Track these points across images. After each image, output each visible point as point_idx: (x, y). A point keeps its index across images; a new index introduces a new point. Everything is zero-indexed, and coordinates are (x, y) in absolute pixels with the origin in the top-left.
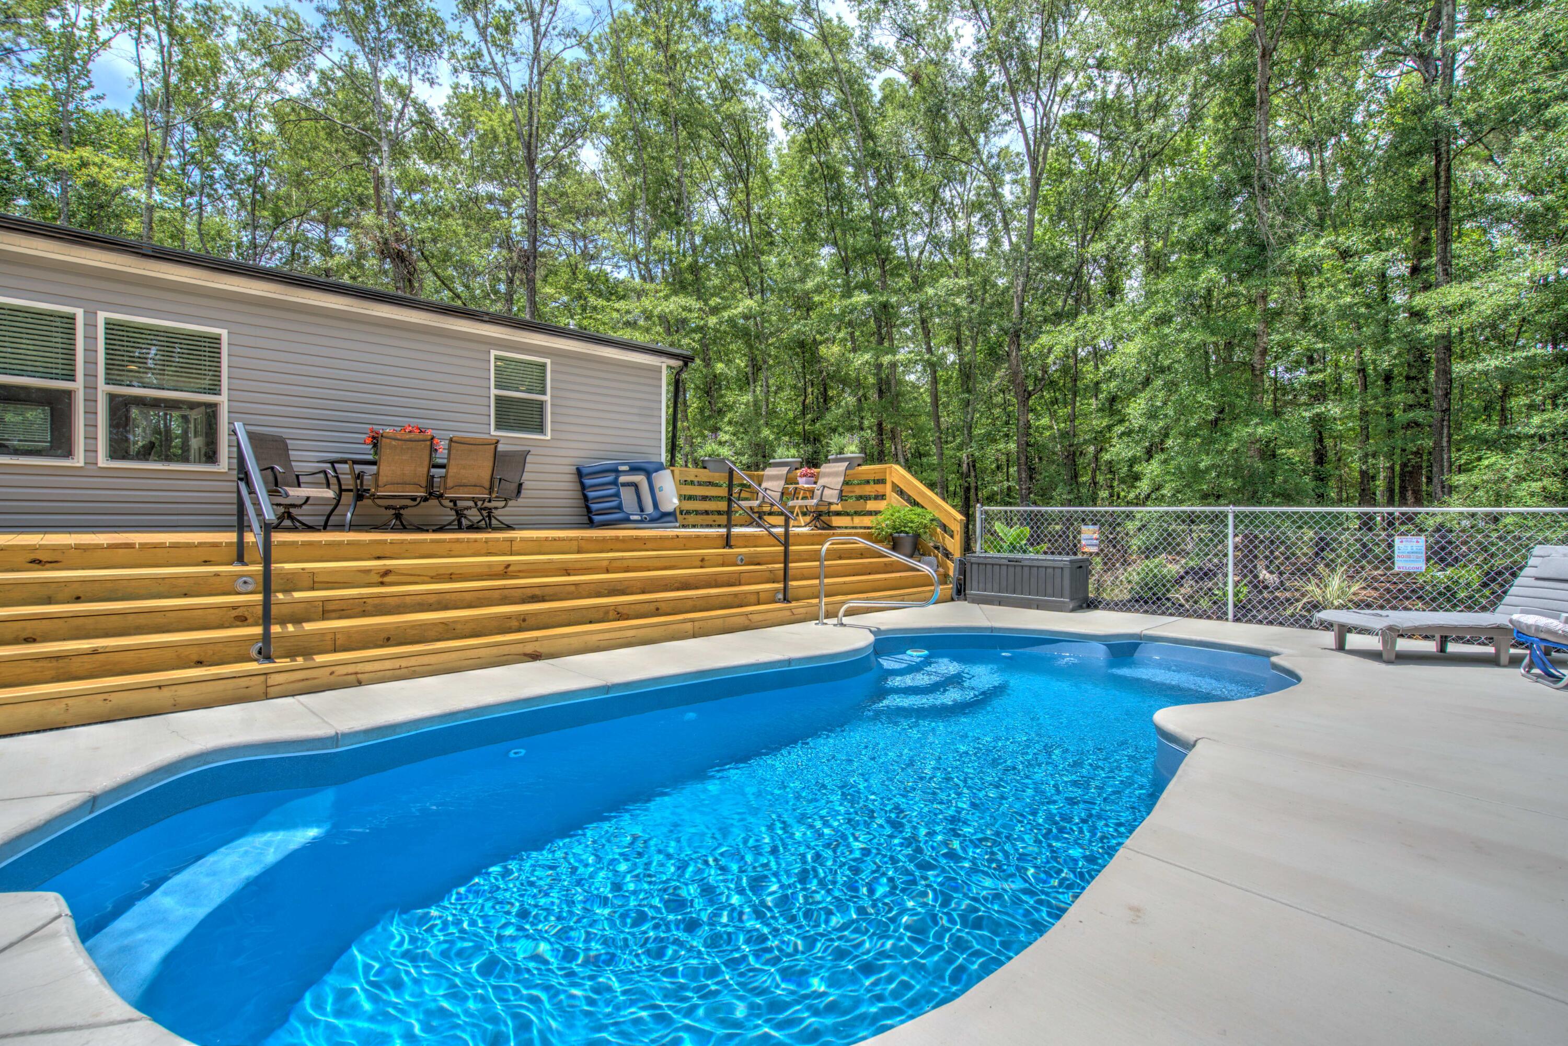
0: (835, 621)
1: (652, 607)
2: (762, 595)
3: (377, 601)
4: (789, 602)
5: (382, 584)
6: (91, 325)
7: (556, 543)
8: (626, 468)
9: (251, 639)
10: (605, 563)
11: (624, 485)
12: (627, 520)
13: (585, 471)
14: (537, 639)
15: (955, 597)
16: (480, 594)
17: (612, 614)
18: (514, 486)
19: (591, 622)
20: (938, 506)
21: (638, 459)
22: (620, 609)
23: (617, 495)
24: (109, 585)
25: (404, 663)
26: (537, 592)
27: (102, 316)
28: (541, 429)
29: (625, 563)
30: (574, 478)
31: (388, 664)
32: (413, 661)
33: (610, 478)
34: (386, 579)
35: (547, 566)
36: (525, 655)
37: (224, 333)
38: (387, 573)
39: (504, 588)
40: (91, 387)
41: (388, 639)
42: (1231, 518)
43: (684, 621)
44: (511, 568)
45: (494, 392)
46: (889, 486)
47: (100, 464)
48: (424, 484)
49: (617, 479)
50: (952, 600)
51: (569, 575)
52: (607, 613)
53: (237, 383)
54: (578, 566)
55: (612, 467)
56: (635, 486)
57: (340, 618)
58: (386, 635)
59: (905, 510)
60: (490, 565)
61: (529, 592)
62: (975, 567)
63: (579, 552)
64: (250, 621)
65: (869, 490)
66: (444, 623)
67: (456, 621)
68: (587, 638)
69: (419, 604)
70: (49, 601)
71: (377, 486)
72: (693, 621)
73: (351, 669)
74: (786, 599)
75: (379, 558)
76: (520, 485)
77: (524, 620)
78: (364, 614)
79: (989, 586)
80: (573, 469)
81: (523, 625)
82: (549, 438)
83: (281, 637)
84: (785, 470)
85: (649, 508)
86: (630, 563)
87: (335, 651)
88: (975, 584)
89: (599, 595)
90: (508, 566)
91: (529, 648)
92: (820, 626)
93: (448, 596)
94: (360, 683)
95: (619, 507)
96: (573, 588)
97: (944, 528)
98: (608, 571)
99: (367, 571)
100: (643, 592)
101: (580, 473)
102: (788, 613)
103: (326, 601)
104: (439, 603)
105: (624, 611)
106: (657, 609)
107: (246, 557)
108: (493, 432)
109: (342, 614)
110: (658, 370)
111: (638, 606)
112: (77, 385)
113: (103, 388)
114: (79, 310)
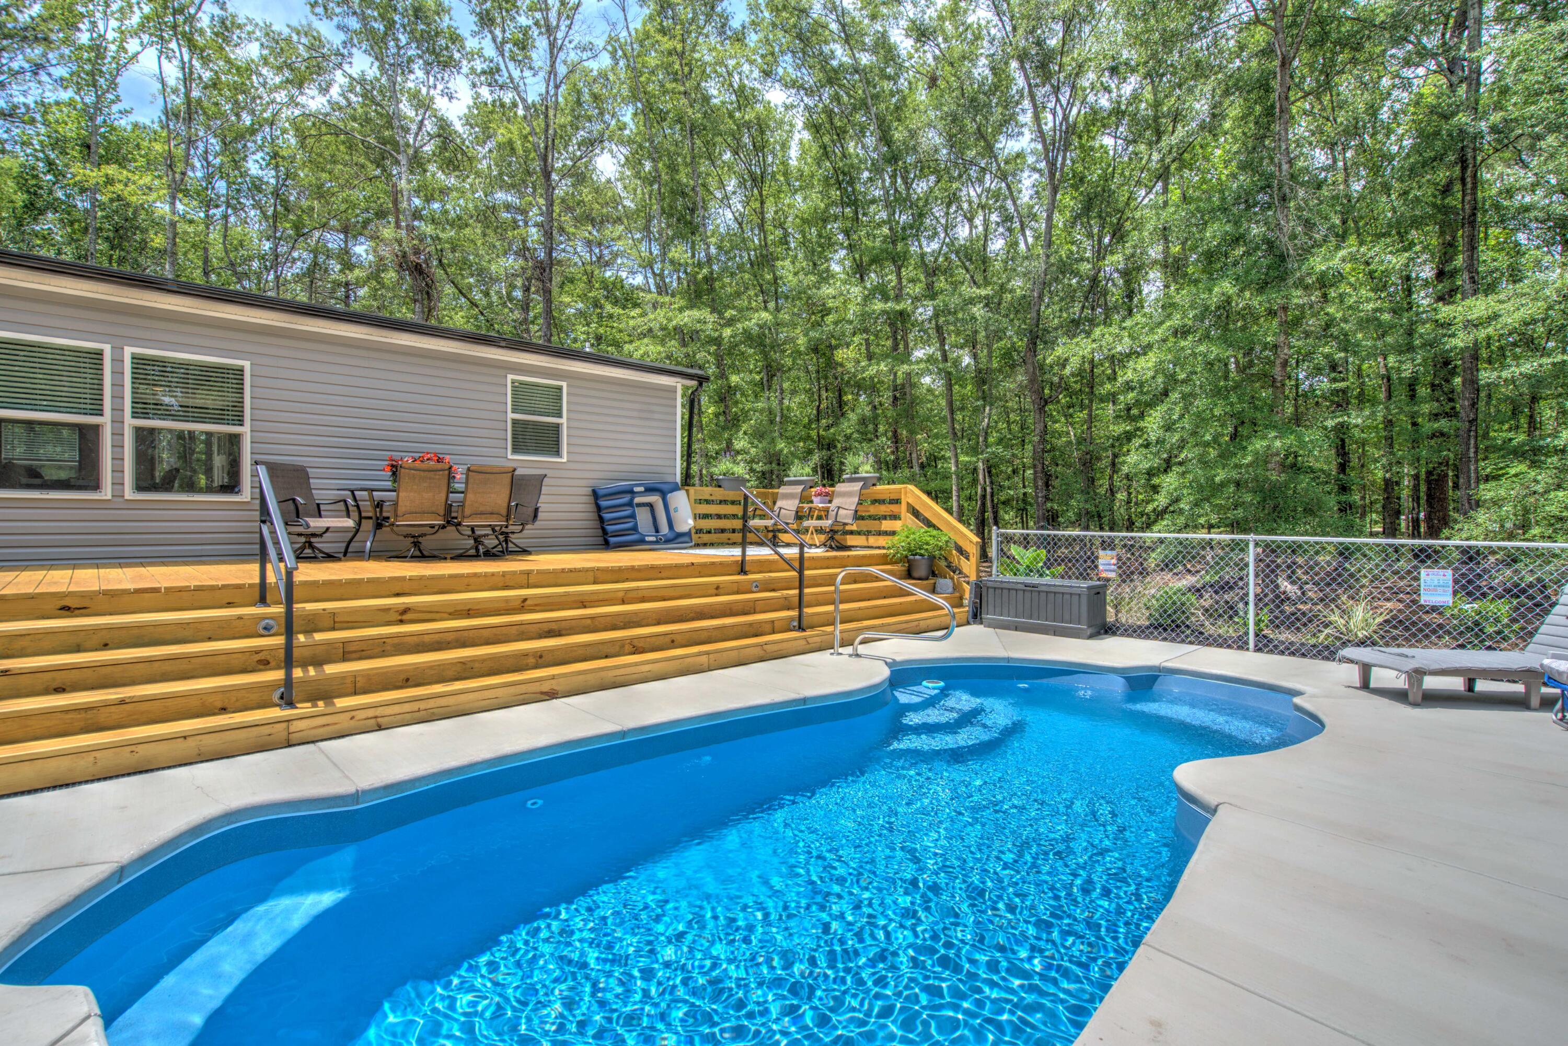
0: (849, 650)
1: (668, 638)
2: (777, 624)
3: (396, 641)
4: (804, 630)
5: (401, 622)
6: (118, 361)
7: (572, 574)
8: (642, 489)
9: (271, 686)
10: (621, 594)
11: (639, 505)
12: (642, 541)
13: (601, 492)
14: (553, 677)
15: (971, 620)
16: (498, 631)
17: (628, 648)
18: (530, 511)
19: (606, 657)
20: (954, 528)
21: (651, 481)
22: (636, 643)
23: (633, 516)
24: (136, 631)
25: (423, 705)
26: (554, 626)
27: (128, 351)
28: (558, 453)
29: (641, 594)
30: (592, 499)
31: (407, 707)
32: (431, 703)
33: (626, 499)
34: (404, 617)
35: (563, 599)
36: (542, 693)
37: (247, 365)
38: (406, 611)
39: (521, 624)
40: (118, 421)
41: (407, 680)
42: (1251, 546)
43: (700, 654)
44: (528, 602)
45: (511, 416)
46: (904, 506)
47: (127, 497)
48: (442, 513)
49: (632, 500)
50: (968, 623)
51: (585, 607)
52: (623, 646)
53: (260, 414)
54: (594, 597)
55: (628, 488)
56: (650, 505)
57: (360, 659)
58: (404, 676)
59: (920, 532)
60: (507, 600)
61: (546, 627)
62: (991, 591)
63: (595, 583)
64: (273, 664)
65: (883, 509)
66: (462, 663)
67: (474, 660)
68: (603, 674)
69: (438, 643)
70: (78, 649)
71: (396, 516)
72: (707, 653)
73: (371, 713)
74: (801, 628)
75: (398, 595)
76: (536, 510)
77: (541, 657)
79: (1005, 611)
80: (589, 491)
81: (540, 661)
82: (565, 460)
83: (303, 682)
84: (799, 489)
85: (665, 529)
86: (643, 593)
87: (355, 693)
88: (991, 608)
89: (614, 628)
90: (525, 600)
91: (546, 687)
92: (835, 657)
93: (466, 634)
94: (379, 727)
95: (635, 529)
96: (589, 621)
97: (960, 551)
98: (623, 602)
99: (386, 610)
100: (659, 624)
101: (595, 494)
102: (803, 642)
103: (345, 643)
104: (457, 640)
105: (640, 644)
106: (673, 641)
107: (269, 598)
108: (510, 457)
109: (362, 655)
110: (673, 390)
111: (653, 639)
112: (105, 419)
113: (130, 422)
114: (106, 346)
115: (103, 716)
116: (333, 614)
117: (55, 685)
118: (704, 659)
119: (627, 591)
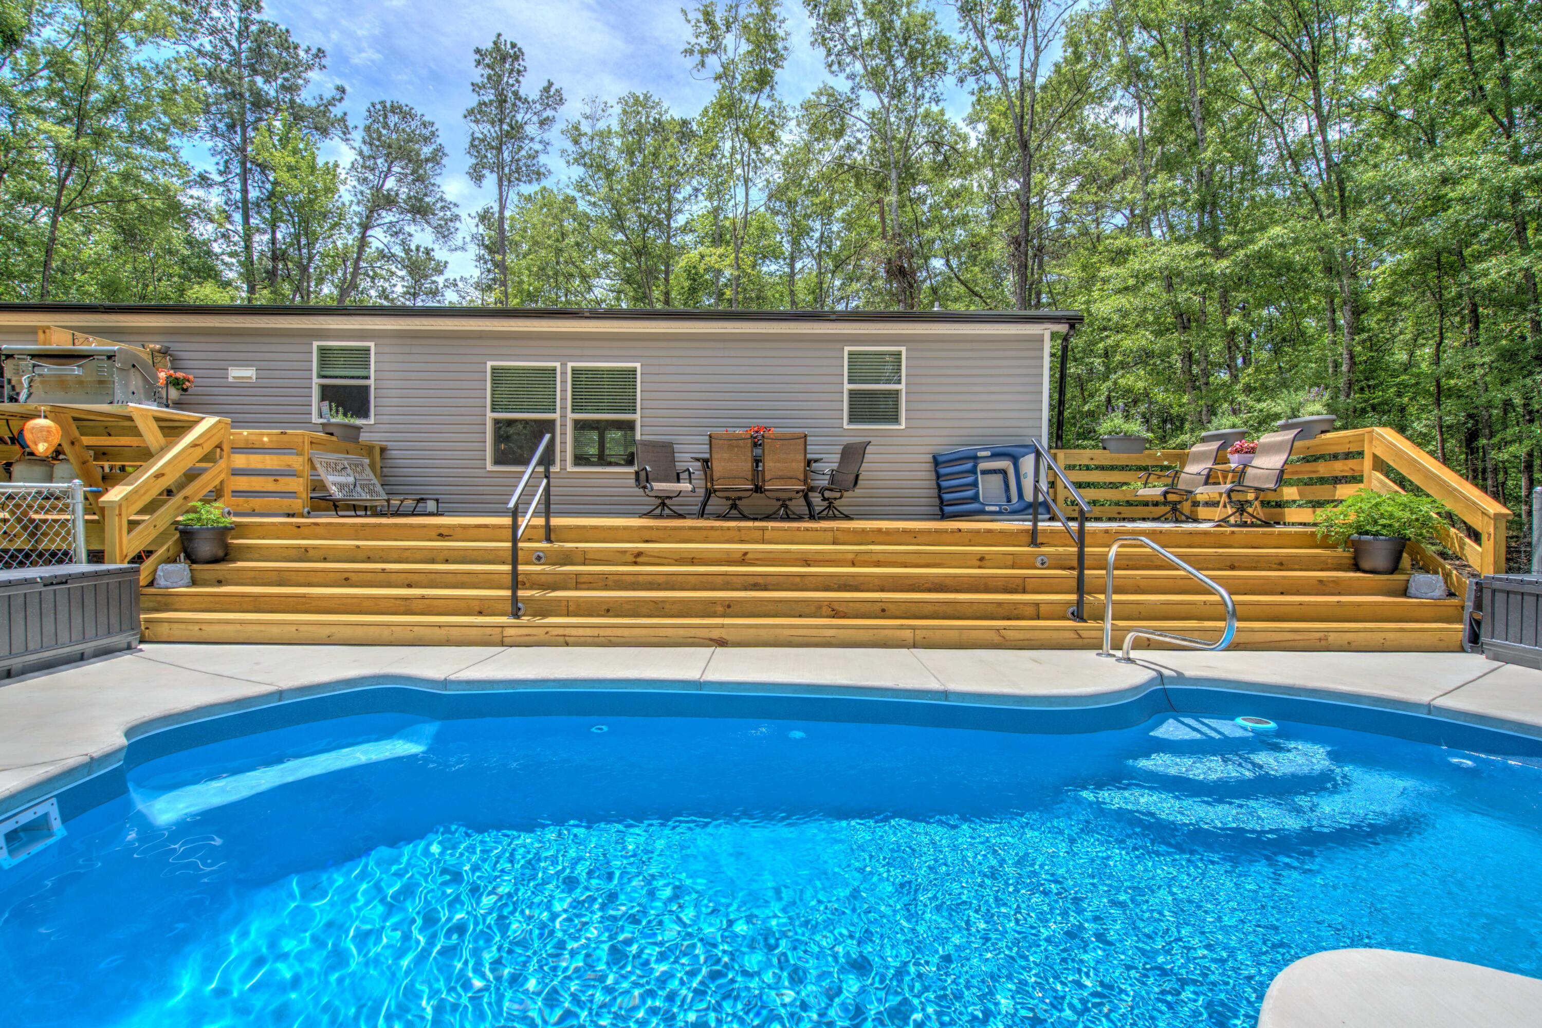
0: (1119, 654)
1: (877, 607)
2: (1043, 608)
3: (616, 578)
4: (1082, 619)
5: (636, 563)
6: (564, 373)
7: (809, 533)
8: (988, 453)
10: (851, 556)
11: (984, 472)
12: (983, 512)
13: (941, 459)
14: (723, 626)
15: (1468, 645)
16: (704, 579)
19: (800, 616)
20: (1450, 491)
21: (1001, 443)
22: (836, 606)
23: (975, 484)
24: (462, 553)
25: (602, 632)
26: (759, 580)
27: (570, 365)
28: (894, 421)
29: (875, 558)
30: (930, 466)
31: (589, 632)
32: (608, 632)
33: (969, 465)
34: (639, 560)
35: (785, 556)
36: (711, 640)
37: (638, 367)
38: (639, 554)
39: (725, 574)
40: (563, 416)
41: (608, 611)
43: (901, 627)
44: (749, 556)
45: (847, 387)
46: (1368, 462)
47: (569, 469)
48: (750, 478)
49: (975, 467)
50: (1462, 650)
51: (809, 566)
52: (820, 607)
53: (645, 405)
54: (820, 557)
55: (971, 454)
56: (1004, 472)
57: (588, 589)
58: (606, 607)
60: (728, 552)
61: (751, 580)
62: (1500, 597)
63: (834, 543)
64: (528, 585)
65: (1339, 468)
66: (655, 602)
67: (664, 601)
68: (778, 631)
69: (651, 583)
72: (914, 628)
73: (560, 631)
74: (1078, 616)
75: (647, 541)
76: (857, 476)
77: (729, 606)
78: (606, 588)
79: (1529, 632)
80: (929, 458)
81: (728, 611)
82: (903, 427)
84: (1214, 445)
85: (1015, 498)
86: (881, 557)
87: (568, 615)
88: (1500, 627)
89: (827, 589)
90: (745, 554)
91: (715, 634)
92: (1104, 659)
93: (674, 578)
94: (567, 644)
95: (975, 498)
96: (798, 579)
97: (1466, 529)
98: (853, 564)
99: (624, 552)
100: (882, 590)
101: (936, 461)
102: (1072, 635)
103: (578, 574)
104: (667, 583)
105: (841, 608)
106: (883, 610)
107: (553, 537)
108: (846, 426)
109: (590, 586)
110: (1040, 339)
111: (858, 605)
112: (556, 416)
113: (571, 416)
114: (557, 365)
115: (415, 605)
116: (585, 552)
117: (407, 582)
118: (908, 634)
119: (857, 553)
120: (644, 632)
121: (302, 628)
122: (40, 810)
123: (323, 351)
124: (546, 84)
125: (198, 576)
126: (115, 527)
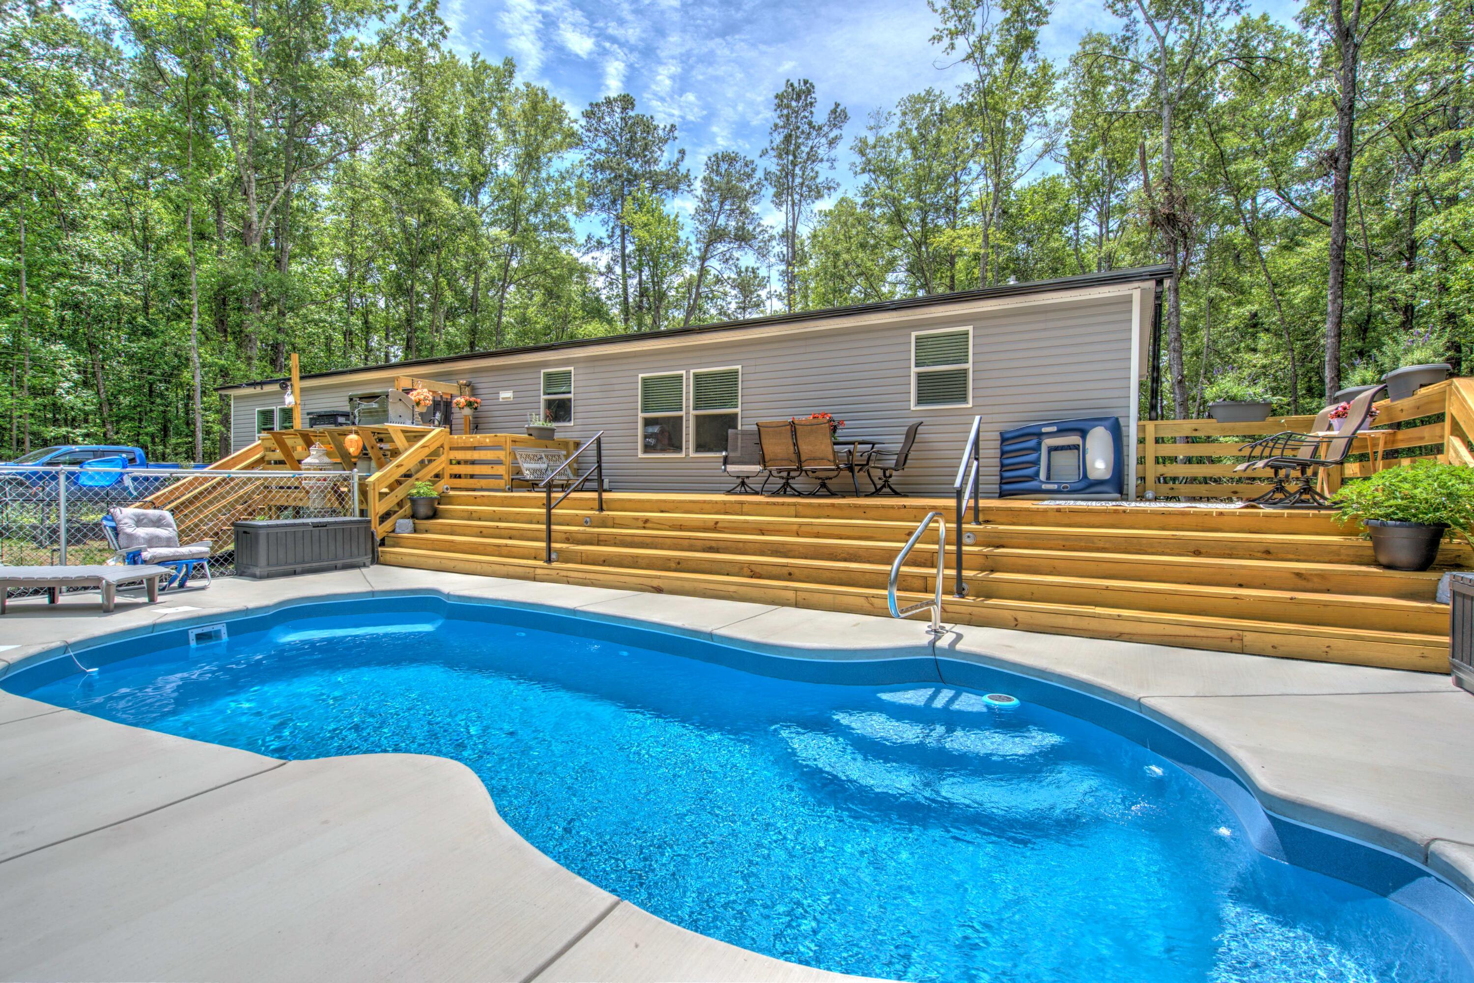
1: (785, 571)
2: (930, 582)
3: (621, 538)
4: (962, 595)
5: (644, 528)
6: (688, 379)
8: (1054, 429)
10: (795, 527)
11: (1048, 449)
12: (1040, 490)
13: (1008, 436)
14: (659, 577)
16: (676, 541)
17: (746, 571)
19: (725, 574)
21: (1069, 418)
22: (753, 567)
23: (1037, 462)
26: (713, 544)
27: (692, 371)
28: (959, 401)
29: (816, 529)
30: (997, 444)
31: (580, 575)
32: (591, 576)
33: (1034, 442)
34: (647, 525)
35: (746, 525)
36: (652, 587)
37: (740, 367)
38: (646, 521)
40: (687, 413)
41: (604, 561)
43: (786, 589)
44: (719, 525)
45: (914, 370)
49: (1040, 443)
51: (763, 534)
52: (742, 568)
53: (743, 400)
54: (771, 527)
55: (1037, 430)
57: (605, 546)
58: (605, 559)
60: (705, 521)
61: (708, 544)
68: (696, 584)
69: (642, 543)
72: (796, 590)
74: (958, 591)
75: (662, 512)
77: (679, 563)
78: (615, 545)
80: (998, 435)
82: (970, 405)
86: (821, 529)
89: (762, 554)
90: (717, 523)
91: (655, 583)
93: (659, 540)
94: (568, 583)
95: (1035, 476)
98: (798, 535)
99: (638, 519)
100: (806, 558)
101: (1004, 439)
103: (599, 534)
104: (652, 543)
105: (758, 569)
106: (790, 574)
107: (604, 507)
108: (913, 408)
109: (605, 543)
110: (1127, 300)
111: (770, 568)
112: (683, 413)
113: (693, 412)
114: (684, 372)
115: (503, 550)
116: (613, 518)
118: (791, 595)
119: (801, 525)
120: (611, 577)
121: (443, 561)
122: (216, 628)
123: (548, 376)
124: (833, 107)
125: (418, 527)
126: (372, 496)
